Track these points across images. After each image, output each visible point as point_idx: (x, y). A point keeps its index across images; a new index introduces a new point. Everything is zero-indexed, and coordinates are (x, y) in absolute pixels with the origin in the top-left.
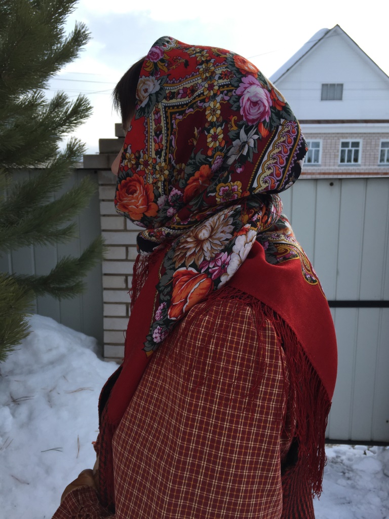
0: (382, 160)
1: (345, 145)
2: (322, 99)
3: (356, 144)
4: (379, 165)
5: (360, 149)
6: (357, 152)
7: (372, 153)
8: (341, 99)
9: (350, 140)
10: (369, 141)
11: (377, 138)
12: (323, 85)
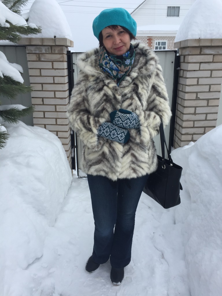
2: (167, 16)
8: (179, 16)
12: (168, 7)
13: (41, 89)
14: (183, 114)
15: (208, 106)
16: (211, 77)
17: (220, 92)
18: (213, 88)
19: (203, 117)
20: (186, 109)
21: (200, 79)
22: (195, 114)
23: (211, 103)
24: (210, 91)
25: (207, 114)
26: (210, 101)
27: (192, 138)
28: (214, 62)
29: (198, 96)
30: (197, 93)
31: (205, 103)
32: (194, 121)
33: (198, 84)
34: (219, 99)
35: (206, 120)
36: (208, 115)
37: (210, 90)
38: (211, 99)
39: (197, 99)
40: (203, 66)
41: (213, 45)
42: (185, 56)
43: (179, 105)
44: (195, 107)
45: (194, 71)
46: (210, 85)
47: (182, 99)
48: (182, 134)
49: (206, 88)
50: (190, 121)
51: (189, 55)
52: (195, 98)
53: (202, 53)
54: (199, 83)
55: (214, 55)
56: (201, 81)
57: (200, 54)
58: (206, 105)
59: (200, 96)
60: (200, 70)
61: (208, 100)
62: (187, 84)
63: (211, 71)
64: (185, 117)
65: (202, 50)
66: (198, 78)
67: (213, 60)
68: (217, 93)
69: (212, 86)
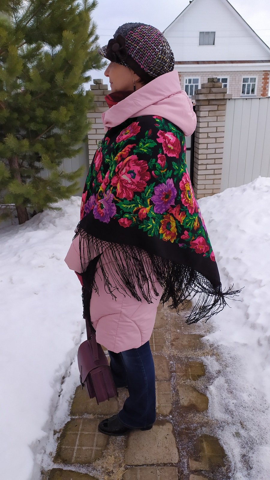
0: (243, 92)
2: (200, 45)
3: (225, 80)
5: (228, 83)
6: (226, 86)
8: (214, 44)
9: (221, 77)
11: (240, 75)
13: (95, 133)
14: (199, 149)
16: (217, 121)
17: (224, 132)
19: (213, 151)
20: (200, 145)
22: (207, 149)
23: (218, 140)
24: (217, 132)
27: (206, 167)
28: (219, 110)
29: (209, 136)
30: (208, 133)
31: (213, 140)
32: (207, 154)
34: (223, 137)
35: (215, 153)
36: (216, 149)
38: (218, 137)
39: (208, 137)
40: (211, 114)
41: (216, 98)
43: (196, 143)
44: (207, 144)
45: (205, 117)
47: (198, 138)
48: (199, 165)
49: (214, 130)
50: (204, 154)
51: (200, 106)
52: (207, 137)
53: (210, 104)
54: (209, 126)
55: (218, 105)
56: (210, 124)
57: (209, 105)
58: (215, 142)
59: (210, 135)
60: (209, 116)
61: (216, 138)
62: (200, 127)
63: (217, 116)
64: (200, 152)
65: (210, 102)
66: (208, 122)
67: (218, 109)
68: (222, 133)
69: (218, 128)
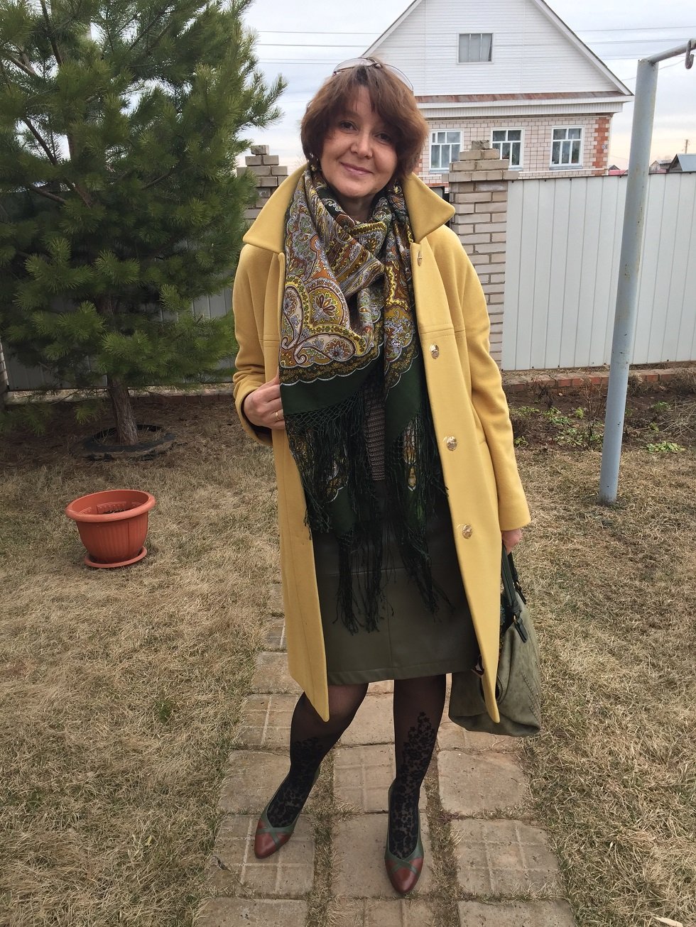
0: (555, 160)
1: (499, 135)
2: (460, 62)
3: (515, 135)
4: (551, 169)
5: (522, 141)
6: (517, 147)
7: (540, 149)
8: (490, 60)
9: (506, 128)
10: (536, 128)
11: (547, 123)
12: (461, 35)
15: (490, 263)
16: (491, 222)
17: (505, 242)
18: (496, 237)
19: (485, 279)
21: (476, 225)
23: (495, 259)
24: (491, 242)
25: (490, 274)
26: (493, 255)
28: (493, 202)
29: (476, 250)
30: (474, 245)
31: (485, 259)
33: (474, 233)
34: (504, 252)
35: (489, 283)
36: (492, 276)
37: (491, 240)
38: (494, 253)
39: (475, 253)
40: (480, 208)
41: (488, 179)
42: (455, 194)
45: (468, 214)
46: (491, 233)
49: (486, 238)
51: (459, 193)
52: (472, 253)
53: (476, 190)
54: (476, 231)
55: (492, 192)
56: (479, 228)
57: (474, 192)
58: (488, 262)
59: (478, 248)
60: (475, 213)
61: (490, 254)
63: (491, 213)
65: (476, 186)
66: (474, 224)
67: (491, 199)
68: (502, 244)
69: (493, 235)
